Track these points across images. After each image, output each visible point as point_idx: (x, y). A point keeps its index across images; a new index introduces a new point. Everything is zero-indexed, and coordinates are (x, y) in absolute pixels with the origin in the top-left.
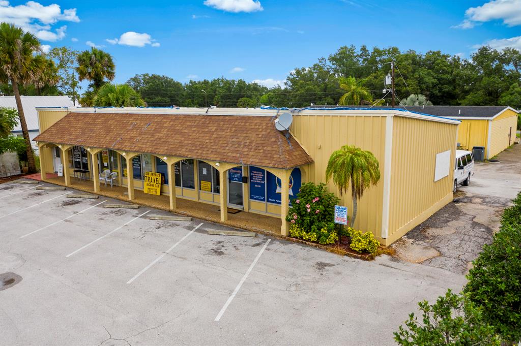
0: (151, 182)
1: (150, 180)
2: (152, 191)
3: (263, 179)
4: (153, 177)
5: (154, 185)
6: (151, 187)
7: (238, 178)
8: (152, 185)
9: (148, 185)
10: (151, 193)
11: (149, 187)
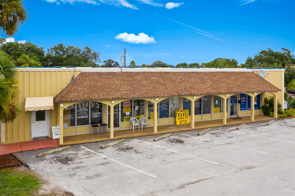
0: (181, 116)
1: (180, 116)
2: (183, 122)
3: (246, 100)
4: (182, 113)
5: (184, 118)
6: (182, 120)
7: (235, 102)
8: (182, 118)
9: (179, 119)
10: (183, 124)
11: (181, 120)
